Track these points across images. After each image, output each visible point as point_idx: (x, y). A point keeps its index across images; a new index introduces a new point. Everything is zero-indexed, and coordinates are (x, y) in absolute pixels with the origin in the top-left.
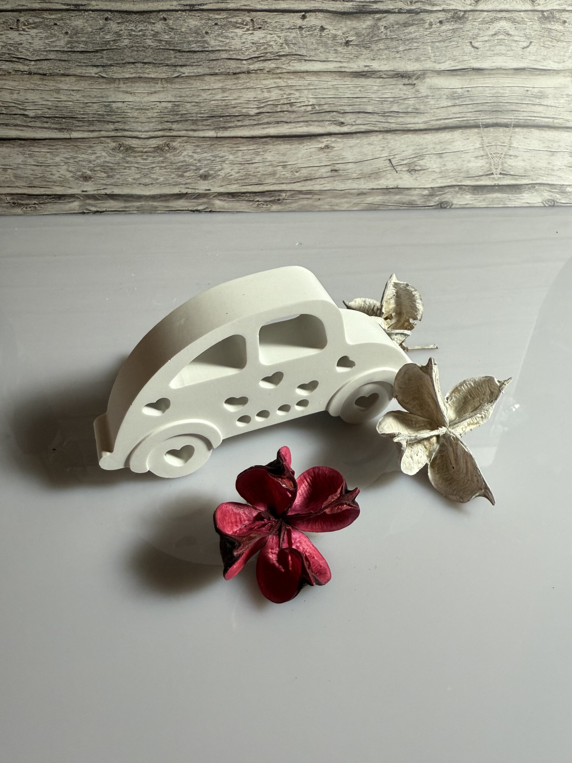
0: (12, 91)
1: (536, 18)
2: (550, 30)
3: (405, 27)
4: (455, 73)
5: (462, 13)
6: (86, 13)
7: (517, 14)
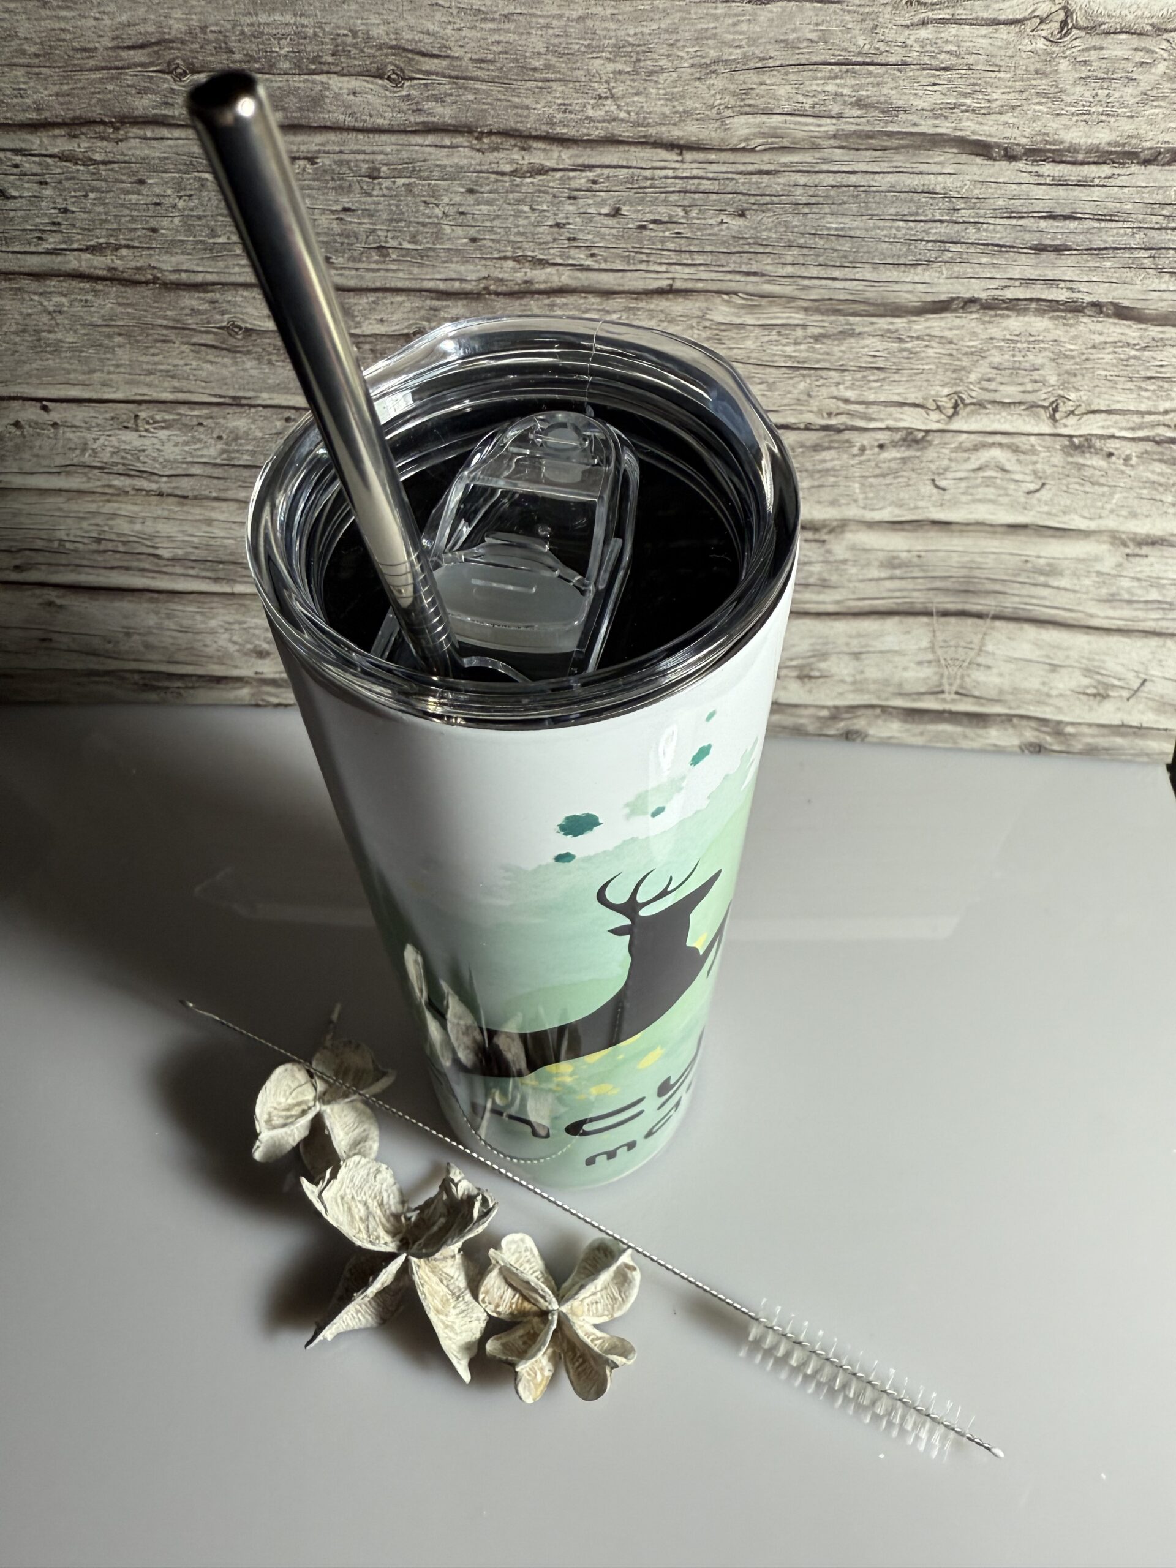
0: (132, 519)
1: (1058, 447)
2: (1080, 467)
3: (815, 451)
4: (898, 526)
5: (922, 434)
6: (253, 410)
7: (1024, 438)
